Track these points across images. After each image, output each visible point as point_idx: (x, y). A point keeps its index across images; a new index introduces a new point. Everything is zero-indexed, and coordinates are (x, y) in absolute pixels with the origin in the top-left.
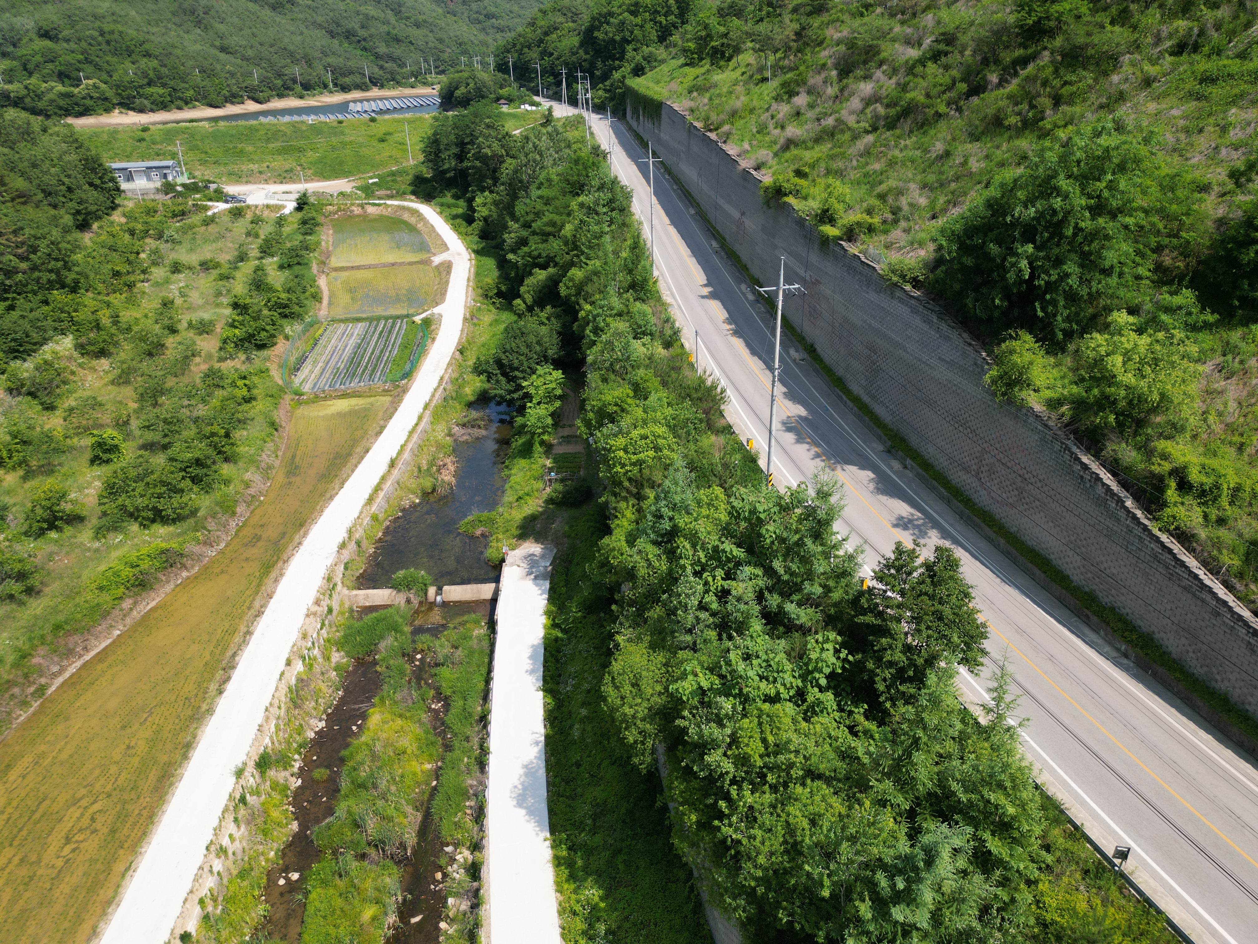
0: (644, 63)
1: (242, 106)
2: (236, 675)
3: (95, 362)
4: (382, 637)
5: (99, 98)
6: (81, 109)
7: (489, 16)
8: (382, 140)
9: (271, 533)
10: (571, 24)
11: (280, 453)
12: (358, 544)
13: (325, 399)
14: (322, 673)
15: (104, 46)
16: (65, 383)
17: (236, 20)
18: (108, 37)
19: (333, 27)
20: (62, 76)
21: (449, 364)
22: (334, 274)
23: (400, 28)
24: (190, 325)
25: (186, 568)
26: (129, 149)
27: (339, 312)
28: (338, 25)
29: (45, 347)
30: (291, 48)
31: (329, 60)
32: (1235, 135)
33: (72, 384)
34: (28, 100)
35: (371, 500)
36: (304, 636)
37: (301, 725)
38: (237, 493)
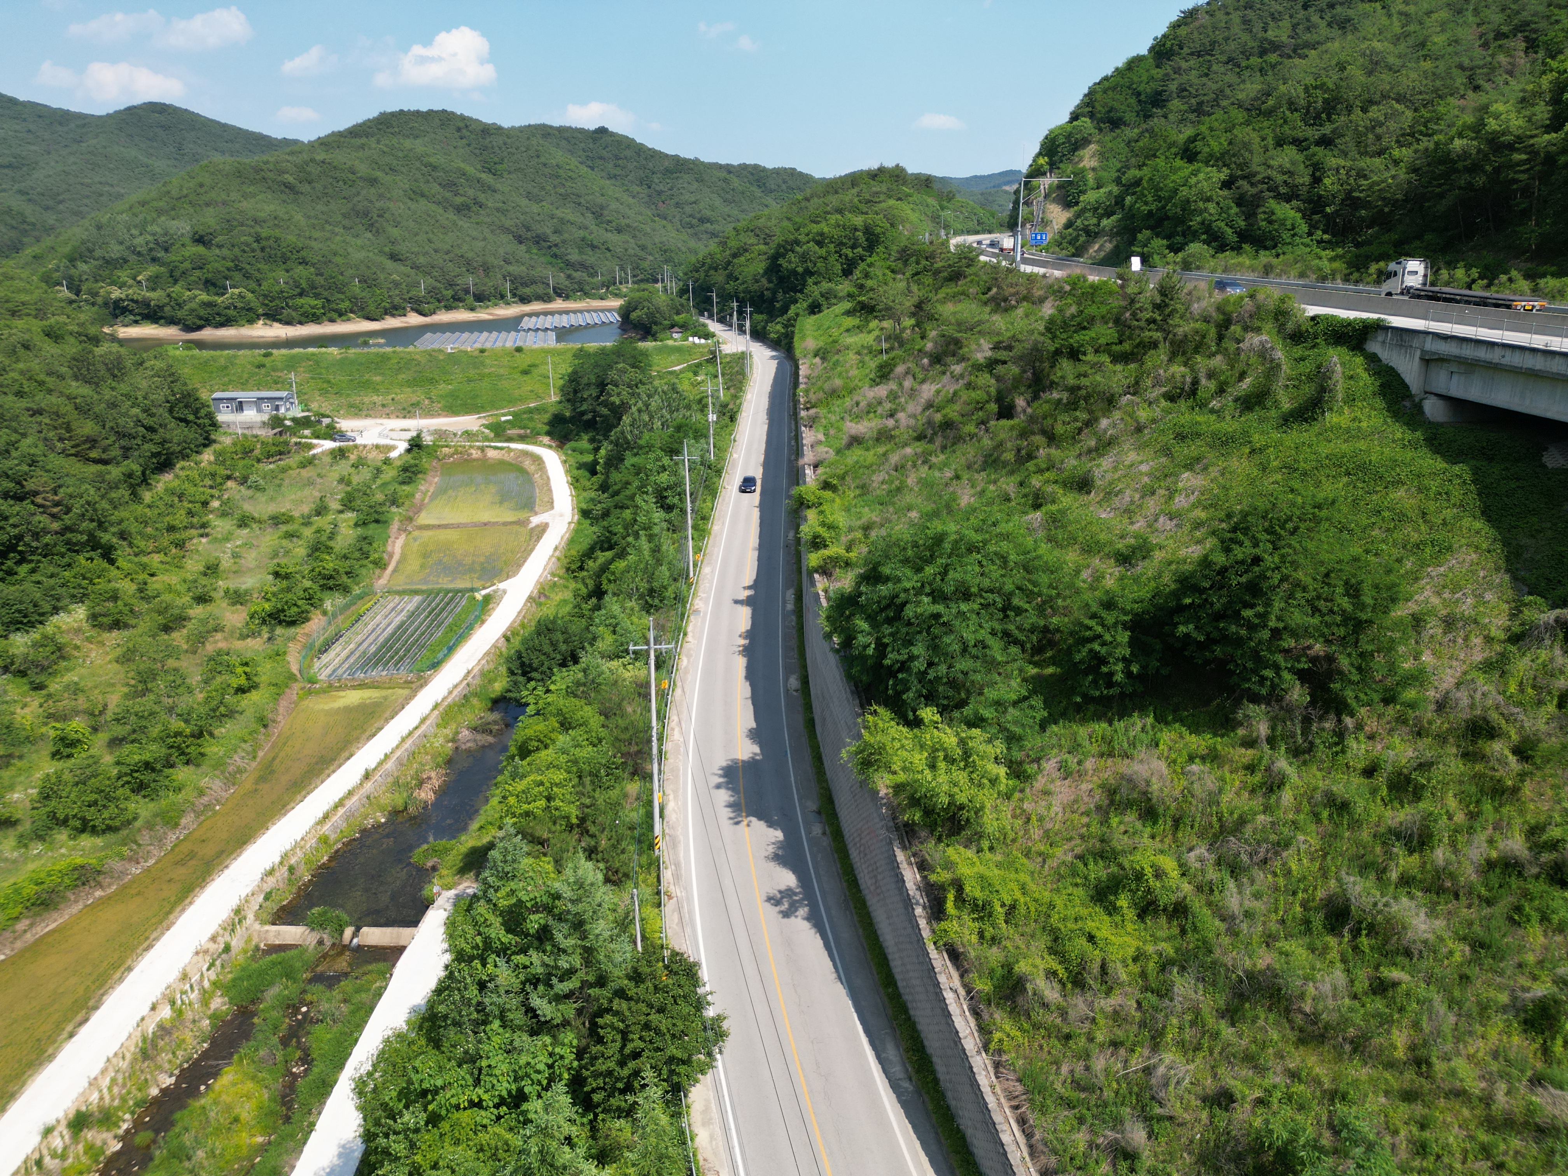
0: (822, 300)
1: (403, 319)
2: (97, 1018)
3: (106, 635)
4: (272, 984)
5: (242, 308)
6: (223, 319)
7: (702, 221)
8: (525, 372)
9: (208, 851)
10: (762, 247)
11: (261, 754)
12: (291, 870)
13: (340, 688)
14: (194, 1021)
15: (258, 253)
16: (63, 658)
17: (411, 224)
18: (264, 243)
19: (522, 232)
20: (209, 284)
21: (487, 654)
22: (416, 533)
23: (598, 234)
24: (227, 592)
25: (101, 887)
26: (245, 376)
27: (400, 582)
28: (528, 229)
29: (55, 619)
30: (470, 255)
31: (511, 268)
32: (1180, 502)
33: (73, 661)
34: (167, 309)
35: (326, 817)
36: (184, 977)
37: (146, 1080)
38: (186, 801)
